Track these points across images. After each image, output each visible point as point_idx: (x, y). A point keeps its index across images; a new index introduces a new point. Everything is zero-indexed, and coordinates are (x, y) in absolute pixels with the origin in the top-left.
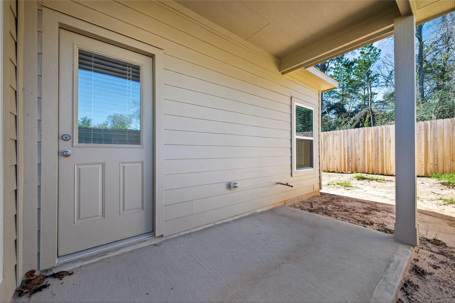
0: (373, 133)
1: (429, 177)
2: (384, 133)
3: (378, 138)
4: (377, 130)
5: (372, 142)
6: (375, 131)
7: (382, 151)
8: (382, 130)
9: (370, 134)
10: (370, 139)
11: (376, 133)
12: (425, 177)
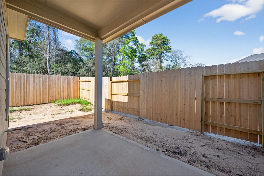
0: (17, 77)
1: (50, 103)
2: (26, 78)
3: (21, 81)
4: (21, 76)
5: (16, 84)
6: (18, 76)
7: (24, 90)
8: (24, 76)
9: (15, 78)
10: (14, 81)
11: (20, 77)
12: (48, 103)
